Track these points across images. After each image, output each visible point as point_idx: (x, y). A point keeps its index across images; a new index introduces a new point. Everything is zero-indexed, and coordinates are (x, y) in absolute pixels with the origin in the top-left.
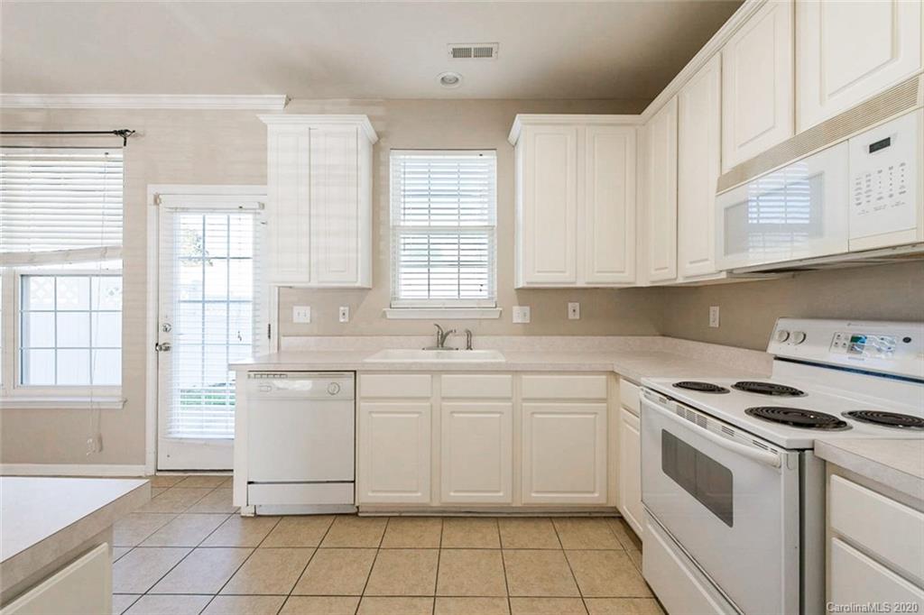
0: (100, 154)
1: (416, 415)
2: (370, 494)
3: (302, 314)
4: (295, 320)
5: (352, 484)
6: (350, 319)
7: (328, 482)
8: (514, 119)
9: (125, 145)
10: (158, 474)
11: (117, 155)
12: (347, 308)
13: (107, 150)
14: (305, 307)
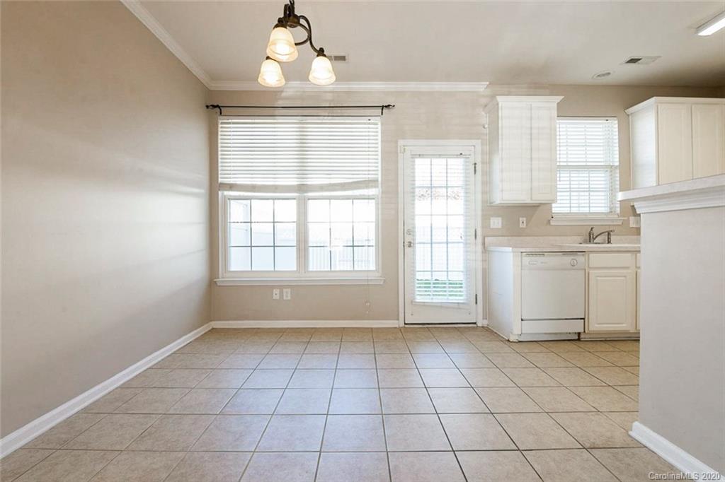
0: (365, 120)
1: (622, 278)
2: (597, 326)
3: (496, 223)
4: (492, 226)
5: (583, 320)
6: (527, 225)
7: (566, 319)
8: (652, 97)
9: (382, 114)
10: (406, 326)
11: (377, 120)
12: (525, 219)
13: (369, 118)
14: (498, 218)
